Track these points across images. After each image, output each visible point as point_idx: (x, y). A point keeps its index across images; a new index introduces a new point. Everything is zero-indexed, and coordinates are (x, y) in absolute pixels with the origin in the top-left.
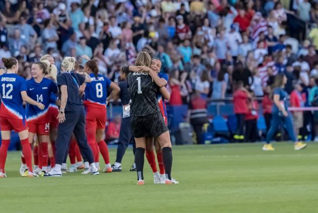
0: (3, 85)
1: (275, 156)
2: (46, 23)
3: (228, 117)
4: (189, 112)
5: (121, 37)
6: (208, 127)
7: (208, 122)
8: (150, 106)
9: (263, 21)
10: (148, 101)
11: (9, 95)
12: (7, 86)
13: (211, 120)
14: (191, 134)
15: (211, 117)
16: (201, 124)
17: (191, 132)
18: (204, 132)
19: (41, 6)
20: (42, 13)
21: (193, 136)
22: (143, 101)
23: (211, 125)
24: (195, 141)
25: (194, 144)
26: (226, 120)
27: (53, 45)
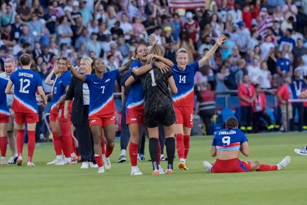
0: (21, 80)
1: (282, 146)
2: (60, 20)
3: (236, 109)
4: (198, 104)
5: (132, 33)
6: (217, 118)
7: (217, 114)
8: (166, 97)
9: (269, 18)
10: (164, 93)
11: (26, 90)
12: (25, 81)
13: (219, 112)
14: (200, 126)
15: (220, 110)
16: (210, 116)
17: (201, 124)
18: (213, 123)
19: (55, 3)
20: (57, 11)
21: (202, 127)
22: (159, 92)
23: (220, 117)
24: (205, 132)
25: (204, 135)
26: (234, 112)
27: (67, 41)
